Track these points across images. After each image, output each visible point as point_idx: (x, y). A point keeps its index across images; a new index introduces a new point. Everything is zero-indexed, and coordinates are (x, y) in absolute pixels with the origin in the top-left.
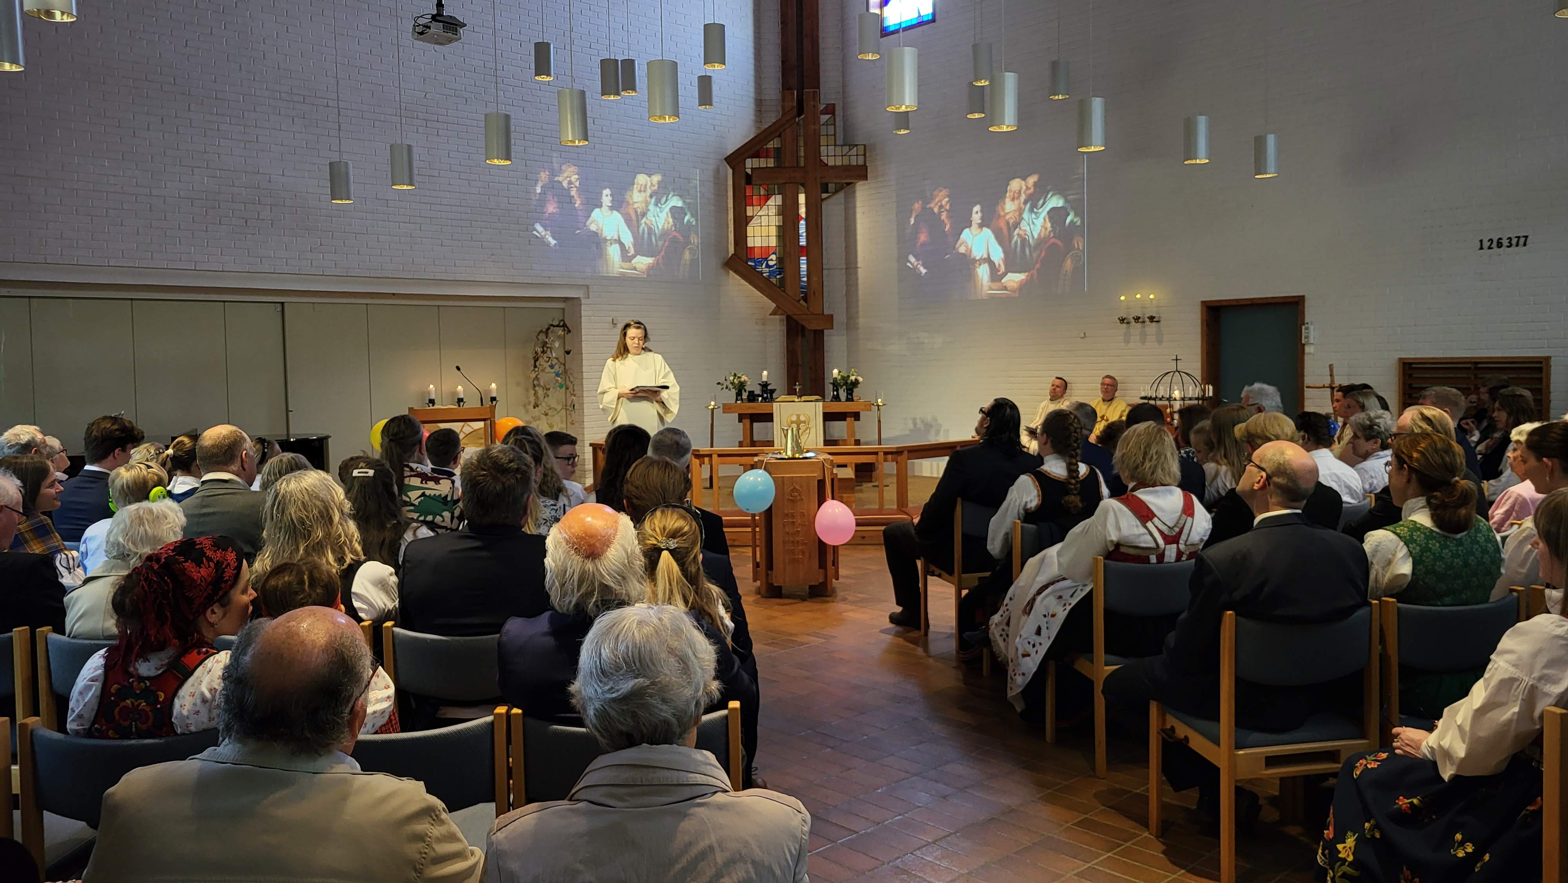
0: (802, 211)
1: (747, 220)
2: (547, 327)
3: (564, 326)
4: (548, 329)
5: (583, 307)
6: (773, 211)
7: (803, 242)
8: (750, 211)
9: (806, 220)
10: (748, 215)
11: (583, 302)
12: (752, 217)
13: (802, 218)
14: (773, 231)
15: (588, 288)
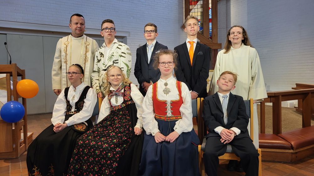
0: (210, 6)
1: (190, 10)
5: (128, 40)
6: (199, 6)
7: (210, 17)
8: (191, 7)
9: (212, 9)
10: (190, 8)
11: (128, 38)
12: (192, 9)
13: (210, 8)
14: (199, 14)
15: (130, 33)
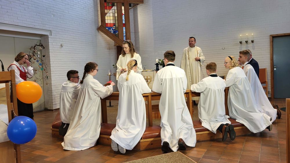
0: (123, 12)
1: (105, 14)
2: (34, 45)
3: (42, 46)
4: (35, 46)
5: (49, 39)
7: (124, 22)
10: (105, 12)
11: (49, 37)
12: (107, 13)
13: (123, 14)
15: (51, 31)
